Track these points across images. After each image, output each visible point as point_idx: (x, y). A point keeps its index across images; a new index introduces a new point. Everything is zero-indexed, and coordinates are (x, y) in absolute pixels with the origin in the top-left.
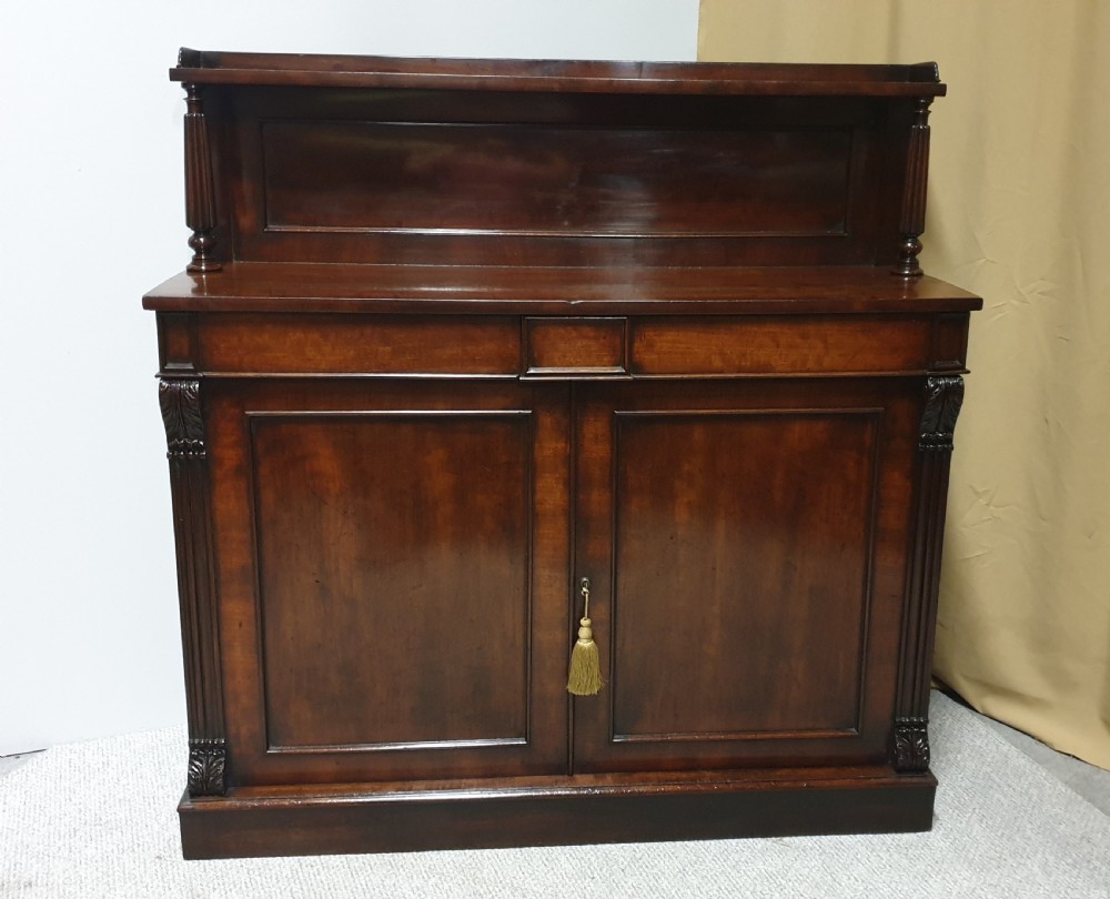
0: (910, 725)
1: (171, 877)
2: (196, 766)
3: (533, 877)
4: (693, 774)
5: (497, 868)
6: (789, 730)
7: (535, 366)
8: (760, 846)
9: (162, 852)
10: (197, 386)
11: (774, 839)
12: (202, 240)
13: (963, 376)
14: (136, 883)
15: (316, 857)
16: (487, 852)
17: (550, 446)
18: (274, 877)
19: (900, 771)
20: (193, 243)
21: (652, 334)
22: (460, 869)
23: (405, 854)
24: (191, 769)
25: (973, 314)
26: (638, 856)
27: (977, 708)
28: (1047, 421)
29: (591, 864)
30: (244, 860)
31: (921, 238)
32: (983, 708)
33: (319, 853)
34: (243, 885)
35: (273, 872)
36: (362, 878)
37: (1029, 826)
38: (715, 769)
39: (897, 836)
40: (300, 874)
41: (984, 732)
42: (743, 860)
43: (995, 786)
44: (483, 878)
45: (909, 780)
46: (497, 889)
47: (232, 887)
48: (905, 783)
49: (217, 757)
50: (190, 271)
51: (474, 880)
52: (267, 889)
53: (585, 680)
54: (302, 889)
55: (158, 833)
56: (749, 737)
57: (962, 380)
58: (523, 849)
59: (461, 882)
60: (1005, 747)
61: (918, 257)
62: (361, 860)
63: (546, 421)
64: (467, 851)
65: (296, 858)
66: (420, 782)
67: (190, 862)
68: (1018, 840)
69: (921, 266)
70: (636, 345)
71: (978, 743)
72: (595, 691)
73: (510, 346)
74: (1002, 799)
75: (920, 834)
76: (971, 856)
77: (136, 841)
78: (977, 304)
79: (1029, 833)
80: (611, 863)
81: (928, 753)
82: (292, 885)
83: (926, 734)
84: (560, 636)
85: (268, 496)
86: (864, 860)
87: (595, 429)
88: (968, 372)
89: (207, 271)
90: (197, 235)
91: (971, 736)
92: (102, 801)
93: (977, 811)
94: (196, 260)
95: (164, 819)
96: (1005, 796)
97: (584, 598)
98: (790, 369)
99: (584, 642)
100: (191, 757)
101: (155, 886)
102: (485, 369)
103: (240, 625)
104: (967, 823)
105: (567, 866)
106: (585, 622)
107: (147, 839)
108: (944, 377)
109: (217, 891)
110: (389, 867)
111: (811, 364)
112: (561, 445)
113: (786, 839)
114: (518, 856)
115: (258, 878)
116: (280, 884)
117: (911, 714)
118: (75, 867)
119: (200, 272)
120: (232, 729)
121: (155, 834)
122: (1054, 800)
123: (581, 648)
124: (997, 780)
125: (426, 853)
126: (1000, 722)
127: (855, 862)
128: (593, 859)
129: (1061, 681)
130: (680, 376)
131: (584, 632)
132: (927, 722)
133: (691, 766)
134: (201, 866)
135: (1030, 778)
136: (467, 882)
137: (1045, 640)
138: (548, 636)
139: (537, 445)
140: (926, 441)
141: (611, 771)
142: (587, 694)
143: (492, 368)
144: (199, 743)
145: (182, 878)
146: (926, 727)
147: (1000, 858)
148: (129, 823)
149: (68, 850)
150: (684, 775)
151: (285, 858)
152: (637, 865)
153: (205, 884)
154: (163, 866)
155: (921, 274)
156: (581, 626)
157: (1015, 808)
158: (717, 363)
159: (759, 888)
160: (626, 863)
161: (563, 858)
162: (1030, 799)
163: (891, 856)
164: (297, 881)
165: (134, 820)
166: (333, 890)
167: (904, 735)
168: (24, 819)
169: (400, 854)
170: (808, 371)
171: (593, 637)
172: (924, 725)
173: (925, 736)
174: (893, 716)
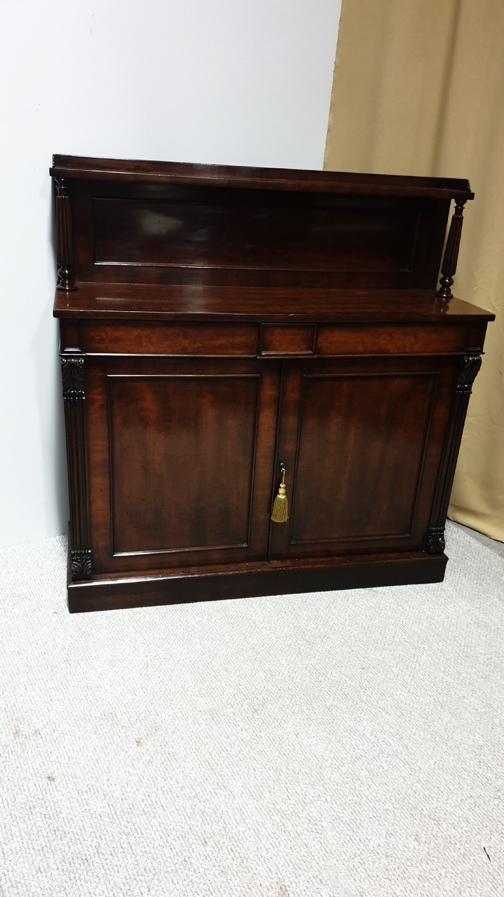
0: (437, 531)
1: (66, 623)
2: (75, 565)
3: (255, 613)
4: (330, 559)
5: (236, 610)
6: (378, 536)
7: (266, 350)
8: (362, 593)
9: (56, 610)
10: (83, 361)
11: (368, 589)
12: (67, 271)
13: (481, 355)
14: (48, 627)
15: (140, 608)
16: (228, 601)
17: (268, 392)
18: (122, 620)
19: (430, 553)
20: (61, 274)
21: (328, 332)
22: (217, 611)
23: (186, 604)
24: (73, 567)
25: (489, 323)
26: (304, 600)
27: (451, 518)
28: (501, 373)
29: (282, 605)
30: (102, 612)
31: (453, 277)
32: (453, 518)
33: (142, 606)
34: (107, 625)
35: (120, 617)
36: (168, 618)
37: (488, 578)
38: (339, 555)
39: (428, 585)
40: (135, 618)
41: (456, 531)
42: (356, 600)
43: (468, 558)
44: (231, 615)
45: (434, 558)
46: (240, 621)
47: (101, 626)
48: (433, 560)
49: (88, 560)
50: (60, 289)
51: (226, 617)
52: (120, 627)
53: (280, 515)
54: (139, 626)
55: (50, 599)
56: (357, 539)
57: (480, 357)
58: (246, 599)
59: (220, 618)
60: (468, 538)
61: (450, 287)
62: (164, 609)
63: (267, 380)
64: (218, 601)
65: (130, 609)
66: (193, 568)
67: (74, 614)
68: (484, 585)
69: (452, 292)
70: (319, 339)
71: (455, 536)
72: (286, 520)
73: (253, 339)
74: (473, 564)
75: (438, 584)
76: (464, 594)
77: (39, 605)
78: (492, 318)
79: (489, 582)
80: (292, 605)
81: (444, 545)
82: (133, 624)
83: (443, 535)
84: (267, 492)
85: (118, 420)
86: (414, 598)
87: (293, 384)
88: (484, 353)
89: (69, 291)
90: (63, 269)
91: (450, 532)
92: (12, 583)
93: (462, 571)
94: (63, 283)
95: (50, 592)
96: (474, 563)
97: (283, 473)
98: (396, 352)
99: (281, 497)
101: (59, 629)
102: (239, 352)
103: (101, 491)
104: (459, 577)
105: (270, 606)
106: (282, 485)
107: (45, 603)
108: (472, 356)
109: (94, 629)
110: (181, 612)
111: (407, 350)
112: (274, 393)
113: (375, 589)
114: (245, 602)
115: (113, 621)
116: (126, 623)
117: (437, 526)
118: (11, 620)
119: (65, 291)
120: (95, 545)
121: (49, 601)
122: (497, 564)
123: (280, 499)
124: (468, 555)
125: (197, 603)
126: (464, 525)
127: (410, 599)
128: (283, 602)
129: (494, 504)
130: (341, 356)
131: (282, 491)
132: (444, 529)
133: (328, 554)
134: (80, 616)
135: (483, 553)
136: (223, 618)
137: (488, 484)
138: (261, 493)
139: (262, 393)
140: (460, 389)
141: (289, 558)
142: (282, 521)
143: (242, 352)
144: (77, 553)
145: (72, 623)
146: (443, 532)
147: (478, 594)
148: (32, 595)
149: (4, 611)
150: (325, 559)
151: (124, 609)
152: (305, 604)
153: (86, 626)
154: (60, 617)
155: (452, 297)
156: (280, 487)
157: (479, 569)
158: (360, 348)
159: (368, 614)
160: (299, 604)
161: (268, 603)
162: (486, 564)
163: (426, 595)
164: (135, 622)
165: (34, 593)
166: (155, 625)
167: (433, 536)
169: (184, 604)
170: (406, 353)
171: (286, 494)
173: (442, 536)
174: (428, 527)
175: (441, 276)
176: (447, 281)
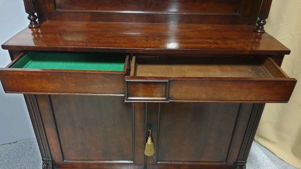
0: (241, 163)
2: (44, 165)
12: (32, 17)
20: (29, 18)
24: (43, 166)
25: (286, 56)
31: (266, 20)
49: (50, 163)
50: (30, 27)
53: (149, 152)
61: (264, 26)
69: (265, 29)
72: (152, 155)
78: (288, 52)
89: (35, 28)
90: (30, 16)
94: (31, 24)
97: (150, 132)
100: (43, 163)
103: (52, 134)
117: (242, 160)
119: (33, 28)
120: (53, 156)
123: (148, 144)
131: (149, 141)
132: (246, 162)
138: (139, 138)
142: (150, 156)
144: (45, 159)
146: (245, 164)
155: (264, 32)
156: (148, 139)
167: (239, 165)
168: (6, 167)
171: (151, 142)
172: (245, 163)
173: (245, 166)
174: (237, 160)
175: (259, 19)
176: (262, 22)
